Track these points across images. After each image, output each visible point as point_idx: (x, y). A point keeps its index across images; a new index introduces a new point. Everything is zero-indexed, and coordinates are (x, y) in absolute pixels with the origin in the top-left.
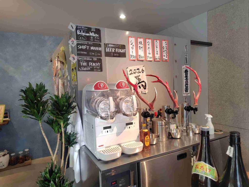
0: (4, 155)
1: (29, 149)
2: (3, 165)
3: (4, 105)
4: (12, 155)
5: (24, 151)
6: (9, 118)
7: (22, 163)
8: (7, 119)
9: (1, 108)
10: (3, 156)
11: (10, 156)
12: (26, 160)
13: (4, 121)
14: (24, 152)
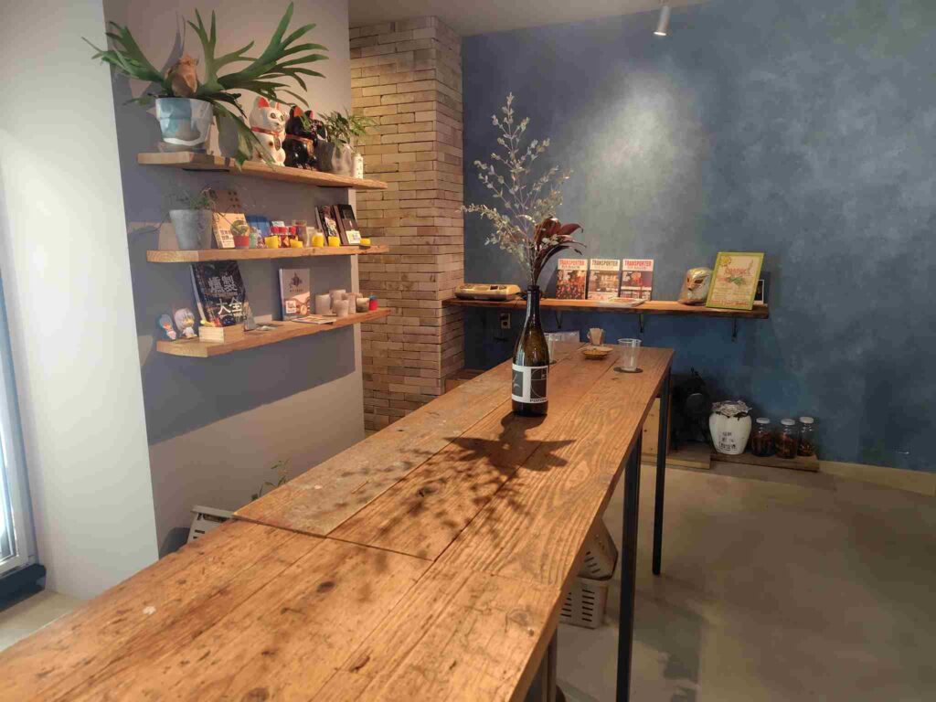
0: (739, 416)
1: (814, 419)
2: (732, 443)
3: (762, 255)
4: (761, 421)
5: (797, 420)
6: (765, 302)
7: (786, 456)
8: (760, 303)
9: (751, 265)
10: (735, 416)
11: (755, 426)
12: (800, 453)
13: (755, 307)
14: (799, 425)
